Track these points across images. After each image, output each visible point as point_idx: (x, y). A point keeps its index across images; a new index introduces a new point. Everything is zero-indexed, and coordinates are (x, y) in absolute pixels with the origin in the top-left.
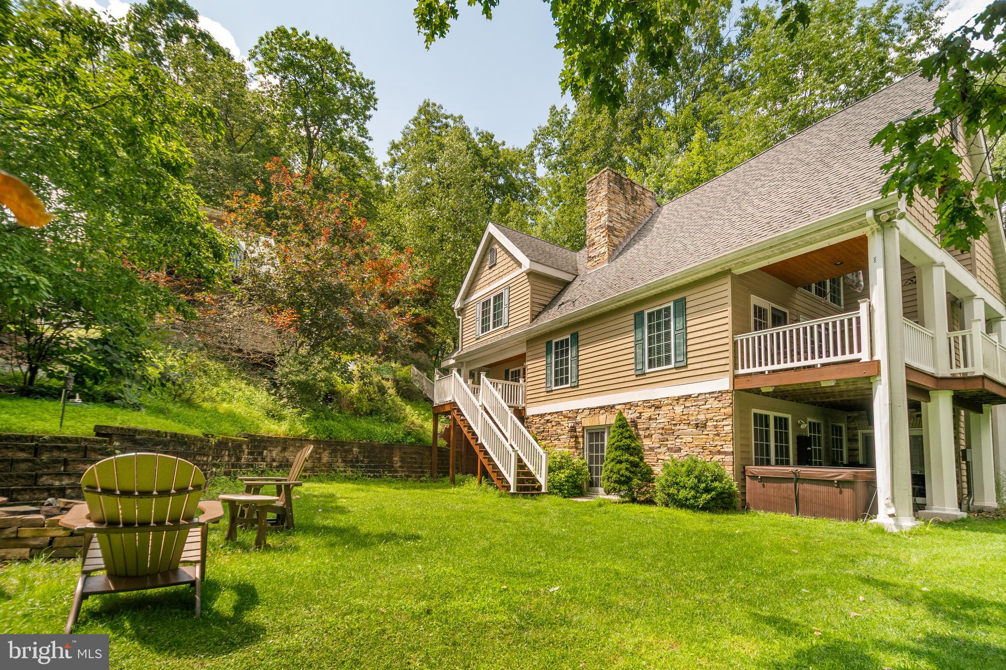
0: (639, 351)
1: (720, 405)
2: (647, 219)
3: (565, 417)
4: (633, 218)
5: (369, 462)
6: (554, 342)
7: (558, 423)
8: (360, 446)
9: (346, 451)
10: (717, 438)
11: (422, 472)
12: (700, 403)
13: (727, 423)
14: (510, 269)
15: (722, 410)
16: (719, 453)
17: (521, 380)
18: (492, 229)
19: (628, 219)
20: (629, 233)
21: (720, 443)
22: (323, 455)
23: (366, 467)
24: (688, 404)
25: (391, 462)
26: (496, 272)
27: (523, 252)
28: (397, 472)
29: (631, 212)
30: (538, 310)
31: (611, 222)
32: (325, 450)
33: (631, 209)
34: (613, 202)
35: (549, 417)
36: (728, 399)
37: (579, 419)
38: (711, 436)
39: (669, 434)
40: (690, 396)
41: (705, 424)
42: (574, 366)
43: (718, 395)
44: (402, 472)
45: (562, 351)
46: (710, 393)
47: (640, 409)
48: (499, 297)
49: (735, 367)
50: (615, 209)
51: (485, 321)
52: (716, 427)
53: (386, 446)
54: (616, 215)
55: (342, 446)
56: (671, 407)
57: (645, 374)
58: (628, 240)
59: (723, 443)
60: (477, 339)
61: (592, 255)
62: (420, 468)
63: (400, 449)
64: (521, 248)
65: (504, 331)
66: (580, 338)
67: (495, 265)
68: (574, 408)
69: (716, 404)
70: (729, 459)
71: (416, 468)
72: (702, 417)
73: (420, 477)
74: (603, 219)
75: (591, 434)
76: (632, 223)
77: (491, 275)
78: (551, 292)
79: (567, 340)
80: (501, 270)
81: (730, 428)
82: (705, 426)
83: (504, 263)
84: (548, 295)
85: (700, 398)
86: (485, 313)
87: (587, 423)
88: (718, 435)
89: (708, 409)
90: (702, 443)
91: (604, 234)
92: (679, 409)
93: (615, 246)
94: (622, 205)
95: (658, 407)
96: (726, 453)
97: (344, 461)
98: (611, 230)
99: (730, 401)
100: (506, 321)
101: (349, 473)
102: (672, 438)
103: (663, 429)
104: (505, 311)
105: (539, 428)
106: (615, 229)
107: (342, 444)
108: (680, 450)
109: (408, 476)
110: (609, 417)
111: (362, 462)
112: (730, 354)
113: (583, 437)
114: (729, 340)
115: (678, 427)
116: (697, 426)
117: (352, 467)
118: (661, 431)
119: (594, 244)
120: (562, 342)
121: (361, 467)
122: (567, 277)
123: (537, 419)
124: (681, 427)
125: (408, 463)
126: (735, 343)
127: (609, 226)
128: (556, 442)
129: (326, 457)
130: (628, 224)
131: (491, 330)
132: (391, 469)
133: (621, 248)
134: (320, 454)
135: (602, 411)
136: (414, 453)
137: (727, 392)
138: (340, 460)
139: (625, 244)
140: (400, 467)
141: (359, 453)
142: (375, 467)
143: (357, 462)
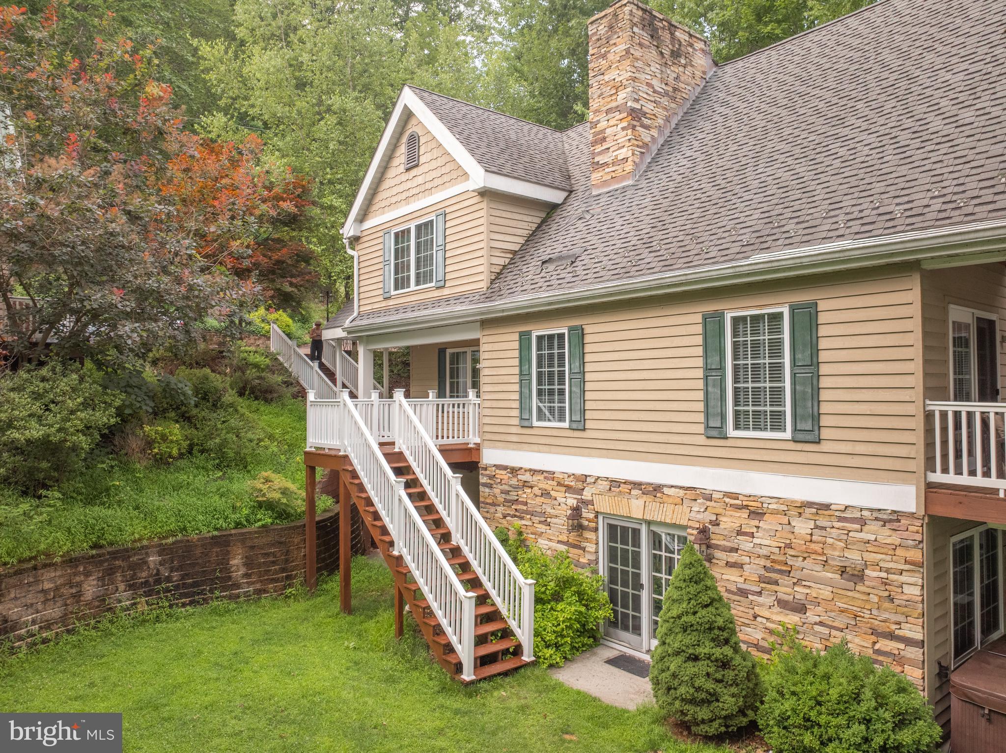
0: (714, 391)
1: (895, 539)
2: (698, 89)
3: (559, 484)
4: (675, 90)
5: (183, 577)
6: (534, 335)
7: (545, 494)
8: (162, 550)
9: (134, 567)
10: (887, 605)
11: (288, 577)
12: (849, 526)
14: (446, 178)
15: (899, 552)
16: (891, 636)
17: (471, 394)
18: (408, 98)
19: (666, 94)
20: (668, 120)
21: (894, 618)
22: (85, 586)
23: (177, 587)
25: (226, 569)
26: (420, 180)
27: (472, 152)
28: (237, 586)
29: (671, 80)
30: (502, 262)
31: (637, 100)
32: (87, 574)
33: (672, 72)
34: (639, 64)
35: (527, 477)
36: (916, 531)
37: (587, 495)
38: (876, 599)
39: (781, 572)
40: (827, 507)
41: (862, 571)
42: (576, 389)
43: (893, 519)
44: (249, 584)
45: (551, 356)
46: (871, 510)
47: (718, 508)
48: (425, 228)
49: (930, 465)
50: (643, 77)
51: (400, 268)
52: (885, 583)
53: (215, 541)
54: (645, 88)
55: (126, 558)
56: (785, 520)
57: (727, 438)
58: (667, 132)
59: (901, 618)
60: (386, 299)
61: (601, 159)
62: (283, 570)
63: (243, 542)
64: (466, 141)
65: (437, 293)
66: (587, 339)
67: (417, 166)
68: (579, 471)
70: (914, 653)
71: (276, 572)
72: (854, 556)
73: (285, 588)
74: (622, 95)
75: (612, 528)
76: (674, 99)
77: (409, 184)
78: (524, 225)
79: (561, 336)
80: (429, 177)
81: (917, 591)
82: (860, 576)
83: (434, 164)
84: (520, 232)
85: (849, 515)
86: (401, 253)
87: (604, 504)
88: (891, 599)
89: (867, 543)
90: (853, 607)
91: (625, 124)
92: (803, 527)
93: (645, 145)
94: (655, 67)
95: (757, 514)
96: (908, 642)
97: (131, 587)
98: (636, 116)
99: (919, 537)
100: (440, 277)
101: (142, 607)
102: (784, 580)
103: (767, 557)
104: (438, 257)
105: (507, 492)
106: (645, 114)
107: (124, 553)
108: (804, 609)
109: (259, 592)
110: (649, 506)
111: (168, 579)
112: (919, 438)
113: (596, 530)
114: (916, 409)
115: (800, 563)
116: (843, 571)
117: (148, 594)
118: (762, 562)
119: (604, 139)
120: (551, 337)
121: (167, 590)
122: (554, 196)
123: (502, 475)
124: (805, 564)
125: (259, 565)
126: (929, 416)
127: (633, 110)
128: (542, 528)
129: (90, 589)
130: (665, 101)
131: (413, 287)
132: (226, 583)
133: (654, 149)
134: (79, 584)
135: (635, 492)
136: (272, 545)
137: (912, 515)
138: (122, 587)
139: (661, 141)
140: (246, 575)
141: (161, 563)
142: (195, 584)
143: (158, 582)
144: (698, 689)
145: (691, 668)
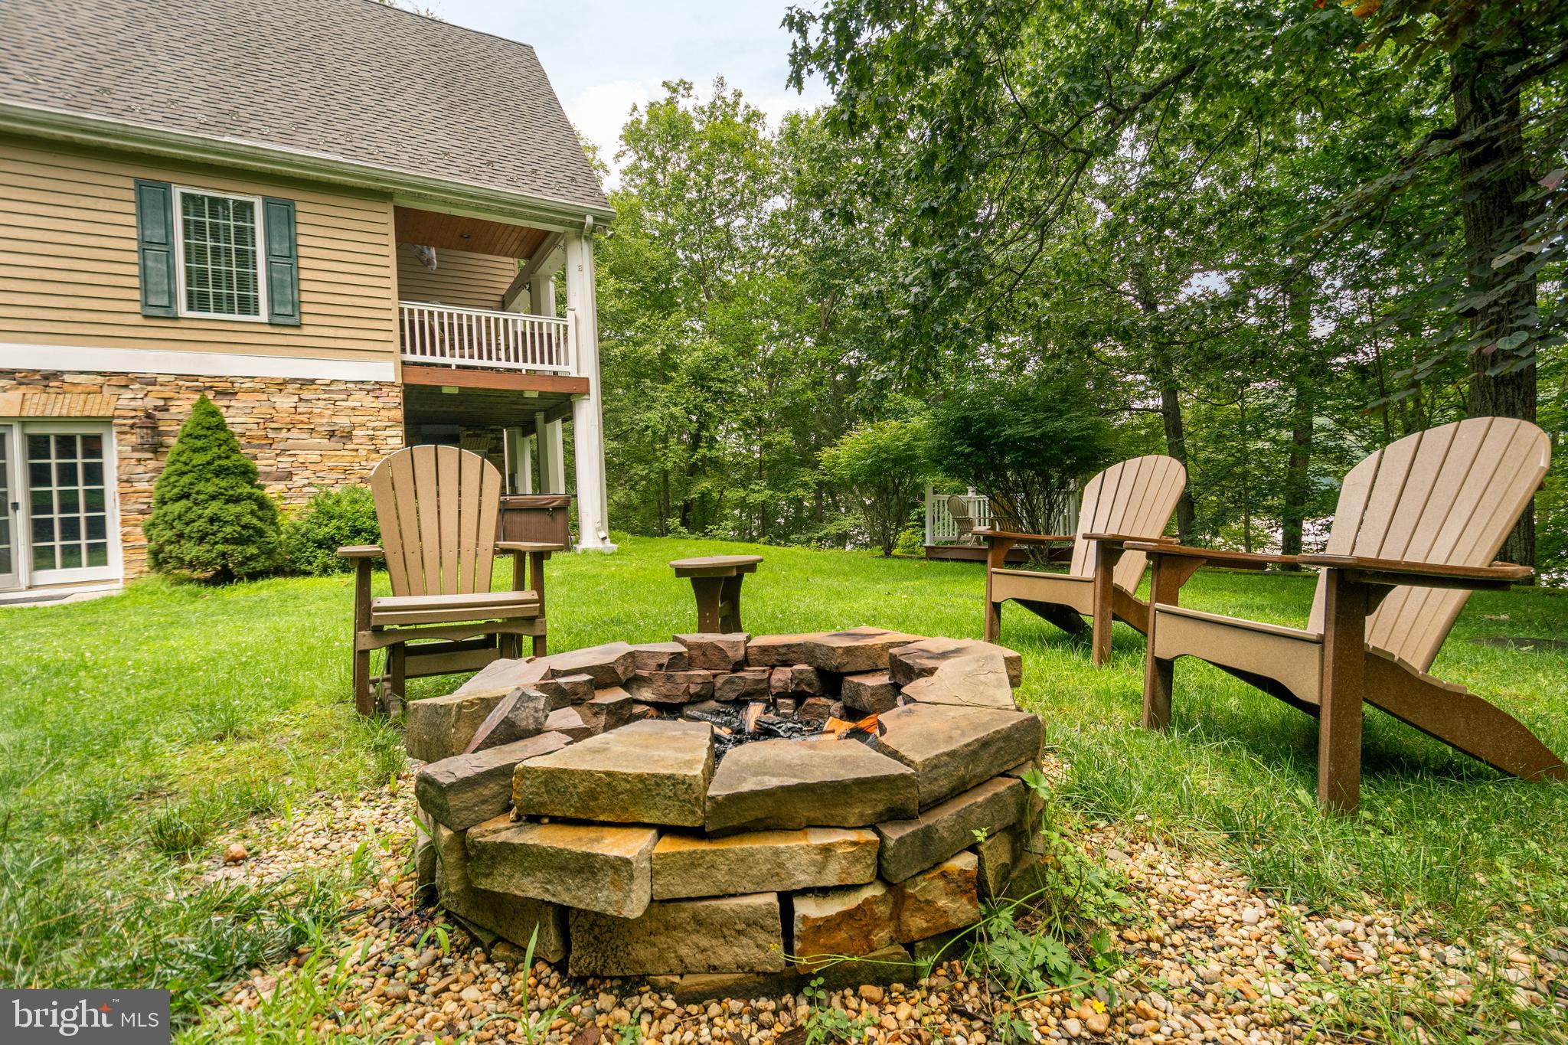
0: (157, 267)
1: (379, 404)
10: (374, 456)
12: (336, 397)
13: (394, 433)
15: (383, 413)
24: (305, 395)
36: (396, 397)
38: (364, 453)
40: (313, 382)
41: (350, 432)
43: (374, 388)
46: (355, 383)
47: (167, 392)
49: (403, 347)
52: (372, 438)
56: (263, 397)
57: (176, 318)
69: (369, 401)
72: (343, 421)
81: (397, 439)
82: (348, 436)
85: (333, 387)
88: (377, 451)
89: (354, 409)
90: (343, 463)
92: (285, 402)
95: (226, 394)
99: (398, 400)
102: (268, 453)
108: (289, 475)
112: (394, 327)
114: (392, 305)
115: (284, 434)
116: (332, 434)
124: (289, 435)
126: (401, 311)
137: (392, 384)
144: (244, 527)
145: (234, 509)
